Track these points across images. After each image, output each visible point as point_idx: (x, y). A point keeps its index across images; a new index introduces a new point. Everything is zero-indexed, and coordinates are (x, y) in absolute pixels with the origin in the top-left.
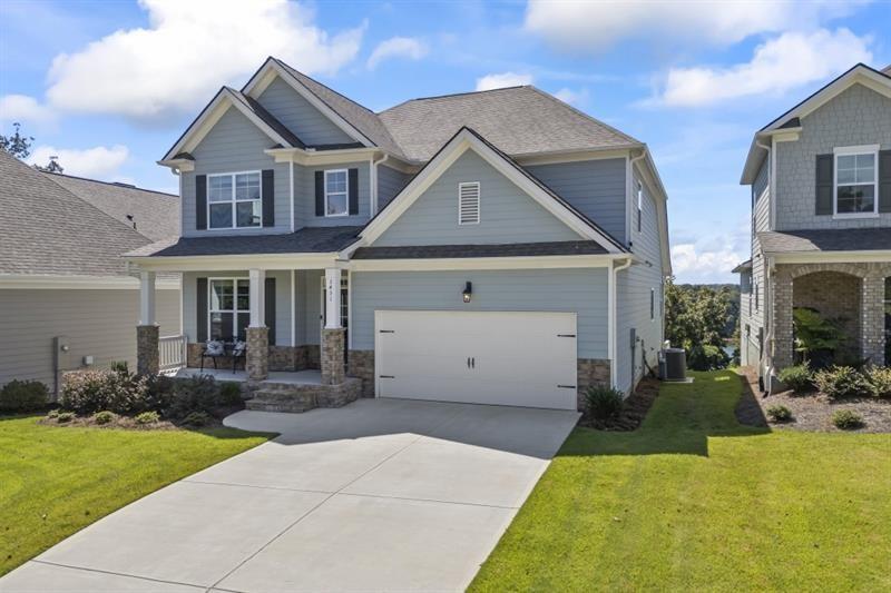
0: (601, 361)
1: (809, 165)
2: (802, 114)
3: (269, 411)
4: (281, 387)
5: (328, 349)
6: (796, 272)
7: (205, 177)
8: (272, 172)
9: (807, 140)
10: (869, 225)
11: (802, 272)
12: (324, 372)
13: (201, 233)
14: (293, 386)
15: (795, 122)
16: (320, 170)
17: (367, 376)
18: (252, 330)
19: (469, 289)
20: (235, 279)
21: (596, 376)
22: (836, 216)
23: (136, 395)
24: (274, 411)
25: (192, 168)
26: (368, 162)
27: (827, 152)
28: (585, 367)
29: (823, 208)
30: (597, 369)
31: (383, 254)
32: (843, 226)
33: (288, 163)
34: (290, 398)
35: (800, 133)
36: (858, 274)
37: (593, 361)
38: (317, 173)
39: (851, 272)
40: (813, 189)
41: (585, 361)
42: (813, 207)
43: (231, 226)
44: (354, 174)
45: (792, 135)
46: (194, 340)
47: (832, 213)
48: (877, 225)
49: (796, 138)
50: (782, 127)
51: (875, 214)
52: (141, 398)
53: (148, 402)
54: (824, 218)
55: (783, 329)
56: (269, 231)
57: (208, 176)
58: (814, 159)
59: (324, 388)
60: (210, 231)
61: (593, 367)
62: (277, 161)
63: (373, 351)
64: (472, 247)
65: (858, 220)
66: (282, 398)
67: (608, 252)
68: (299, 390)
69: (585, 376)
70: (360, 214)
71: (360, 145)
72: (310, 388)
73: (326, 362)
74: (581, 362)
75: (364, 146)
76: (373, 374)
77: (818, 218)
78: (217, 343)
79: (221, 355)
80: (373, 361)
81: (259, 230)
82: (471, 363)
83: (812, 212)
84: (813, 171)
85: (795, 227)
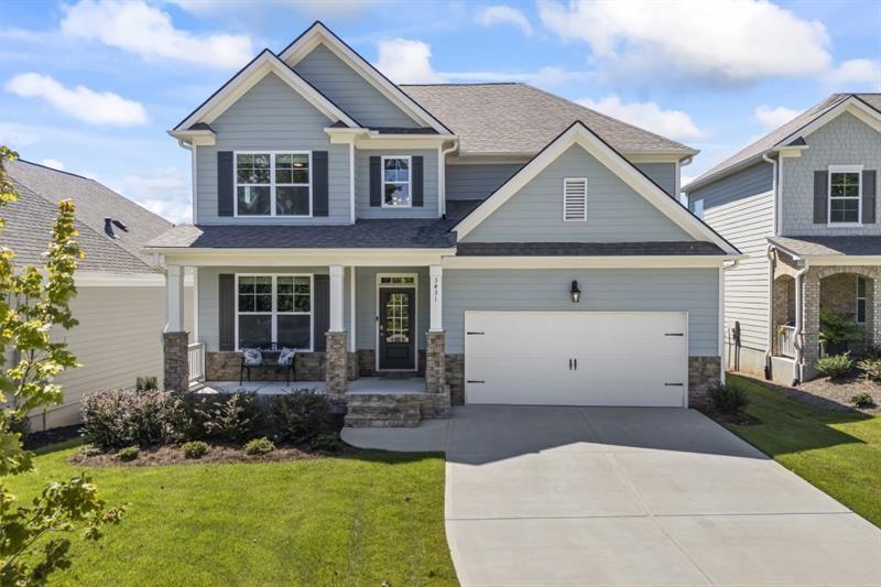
0: (711, 358)
1: (809, 179)
2: (804, 134)
3: (378, 427)
4: (375, 399)
5: (434, 354)
6: (823, 274)
7: (231, 153)
8: (325, 154)
9: (808, 157)
10: (854, 233)
11: (828, 273)
12: (430, 380)
13: (226, 221)
14: (390, 397)
15: (801, 141)
16: (376, 155)
17: (455, 382)
18: (334, 335)
19: (575, 288)
20: (274, 276)
21: (706, 373)
22: (830, 225)
23: (226, 420)
24: (384, 426)
25: (213, 142)
26: (437, 150)
27: (823, 169)
28: (696, 364)
29: (819, 218)
30: (708, 366)
31: (478, 251)
32: (835, 234)
33: (348, 145)
34: (395, 410)
35: (803, 151)
36: (871, 276)
37: (704, 358)
38: (372, 158)
39: (865, 274)
40: (812, 201)
41: (696, 359)
42: (811, 217)
43: (269, 213)
44: (418, 162)
45: (796, 152)
46: (215, 348)
47: (826, 223)
48: (861, 234)
49: (799, 155)
50: (790, 145)
51: (859, 224)
52: (233, 422)
53: (244, 427)
54: (820, 226)
55: (812, 323)
56: (321, 221)
57: (236, 153)
58: (813, 175)
59: (430, 398)
60: (238, 219)
61: (705, 365)
62: (332, 141)
63: (463, 355)
64: (579, 245)
65: (846, 229)
66: (385, 411)
67: (726, 254)
68: (399, 401)
69: (696, 374)
70: (426, 206)
71: (431, 131)
72: (413, 398)
73: (432, 369)
74: (692, 360)
75: (437, 133)
76: (463, 379)
77: (815, 226)
78: (254, 351)
79: (261, 365)
80: (463, 365)
81: (308, 219)
82: (573, 364)
83: (811, 221)
84: (812, 185)
85: (798, 233)
